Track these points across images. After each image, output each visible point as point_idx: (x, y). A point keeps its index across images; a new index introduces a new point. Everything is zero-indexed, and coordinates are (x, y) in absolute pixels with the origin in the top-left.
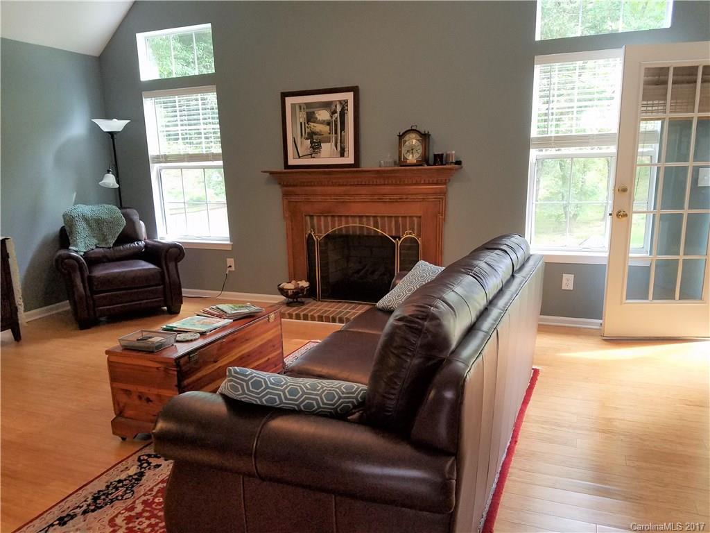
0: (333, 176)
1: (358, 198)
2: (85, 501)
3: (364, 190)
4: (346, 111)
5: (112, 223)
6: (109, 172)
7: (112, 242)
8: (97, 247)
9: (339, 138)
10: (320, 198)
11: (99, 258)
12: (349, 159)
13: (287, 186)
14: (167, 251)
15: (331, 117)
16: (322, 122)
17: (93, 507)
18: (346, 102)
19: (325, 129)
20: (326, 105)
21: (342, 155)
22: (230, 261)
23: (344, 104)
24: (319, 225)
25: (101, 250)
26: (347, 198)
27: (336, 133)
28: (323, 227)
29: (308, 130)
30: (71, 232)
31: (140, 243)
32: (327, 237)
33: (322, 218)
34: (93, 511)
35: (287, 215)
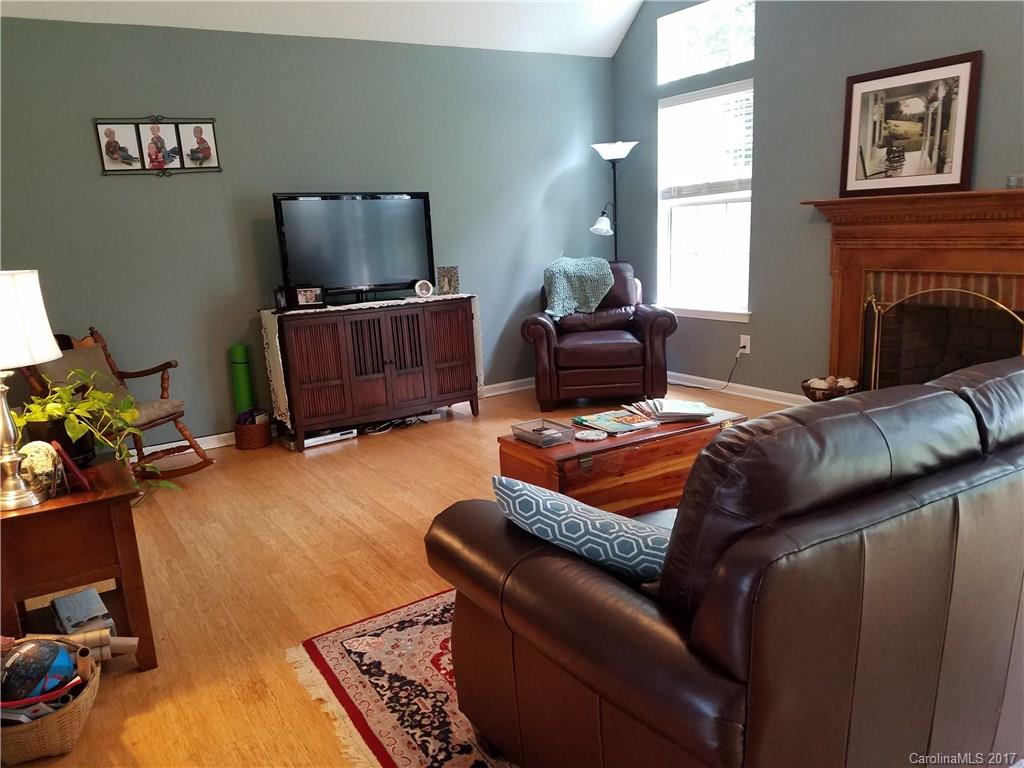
0: (918, 206)
1: (961, 244)
2: (435, 610)
3: (977, 228)
4: (954, 96)
5: (598, 282)
6: (603, 213)
7: (594, 305)
8: (576, 312)
9: (937, 142)
10: (893, 243)
11: (576, 325)
12: (952, 176)
13: (840, 224)
14: (654, 320)
15: (927, 108)
16: (911, 118)
17: (438, 620)
18: (956, 80)
19: (914, 128)
20: (920, 89)
21: (940, 169)
22: (745, 340)
23: (952, 84)
24: (889, 288)
25: (581, 315)
26: (941, 244)
27: (933, 134)
28: (894, 291)
29: (885, 133)
30: (550, 292)
31: (628, 309)
32: (900, 307)
33: (895, 277)
34: (435, 624)
35: (836, 271)
